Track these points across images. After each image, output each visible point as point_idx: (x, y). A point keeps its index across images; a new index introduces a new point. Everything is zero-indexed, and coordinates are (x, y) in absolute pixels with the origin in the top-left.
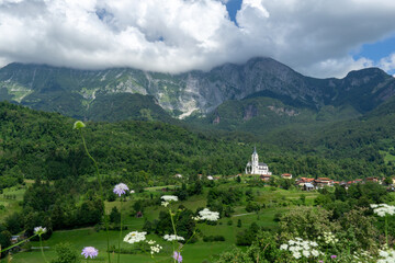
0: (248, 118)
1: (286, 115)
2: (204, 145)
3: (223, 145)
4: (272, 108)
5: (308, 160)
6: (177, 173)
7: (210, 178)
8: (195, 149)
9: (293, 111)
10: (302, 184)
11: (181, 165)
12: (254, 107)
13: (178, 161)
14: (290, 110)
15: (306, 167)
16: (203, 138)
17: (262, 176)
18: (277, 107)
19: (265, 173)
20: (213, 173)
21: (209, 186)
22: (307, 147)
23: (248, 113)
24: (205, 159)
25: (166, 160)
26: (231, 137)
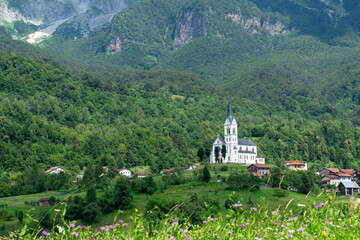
0: (184, 40)
1: (265, 34)
2: (100, 100)
3: (140, 101)
4: (236, 18)
5: (325, 131)
6: (53, 164)
7: (126, 173)
8: (82, 111)
9: (279, 26)
10: (335, 182)
11: (59, 146)
12: (198, 15)
13: (53, 139)
14: (273, 22)
15: (322, 146)
16: (96, 85)
17: (253, 168)
18: (246, 15)
19: (251, 160)
20: (131, 163)
21: (144, 191)
22: (315, 103)
23: (185, 29)
24: (109, 133)
25: (27, 135)
26: (154, 82)
